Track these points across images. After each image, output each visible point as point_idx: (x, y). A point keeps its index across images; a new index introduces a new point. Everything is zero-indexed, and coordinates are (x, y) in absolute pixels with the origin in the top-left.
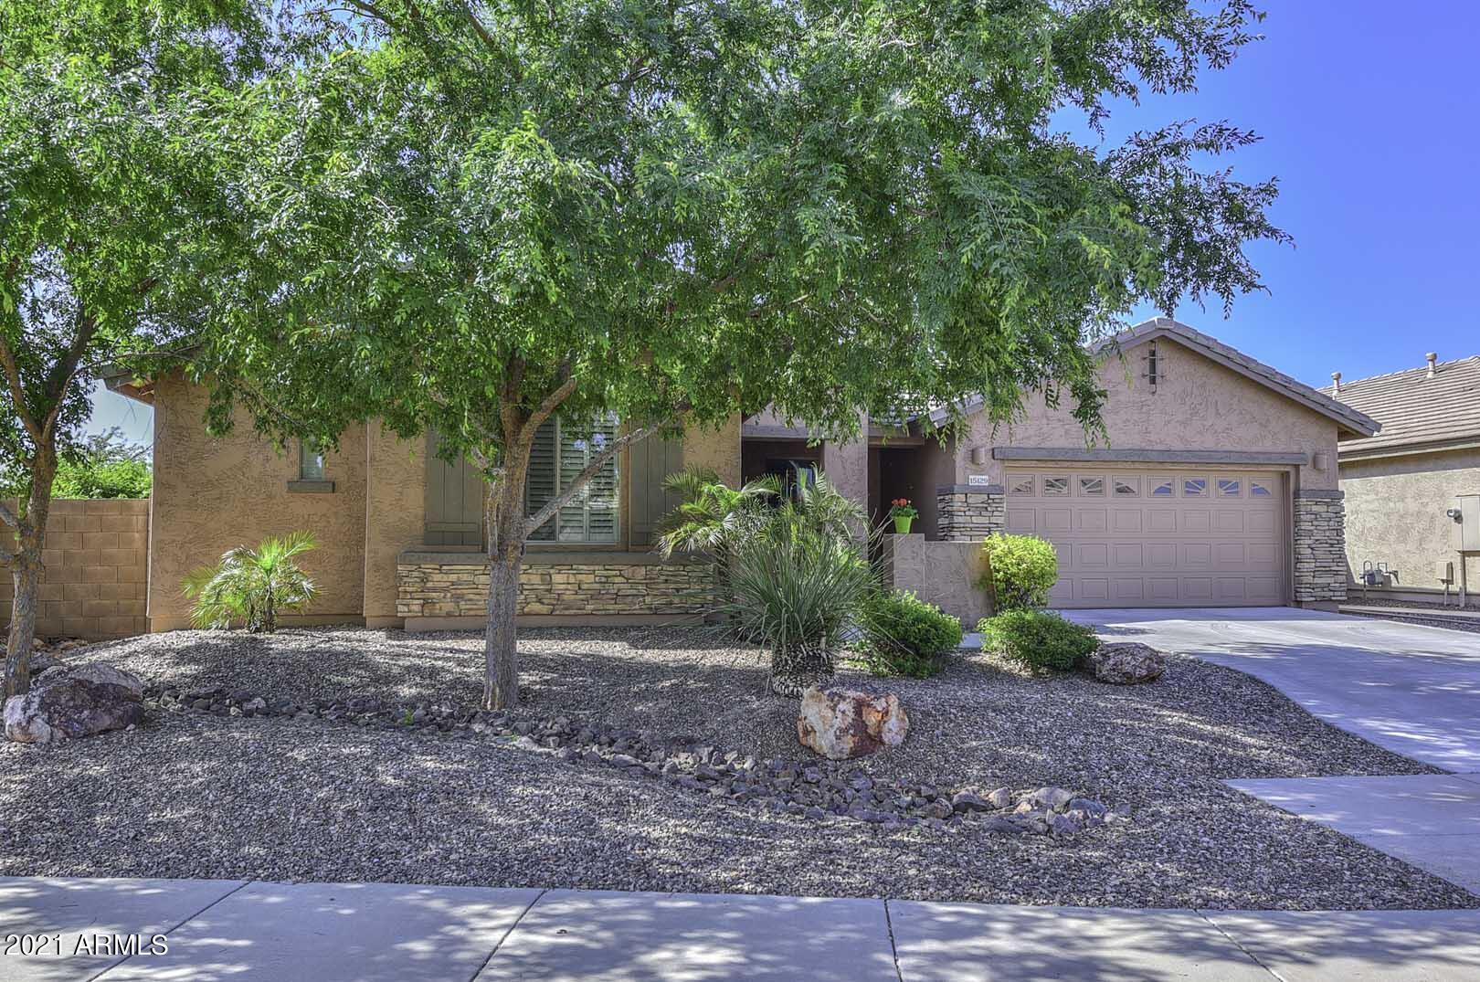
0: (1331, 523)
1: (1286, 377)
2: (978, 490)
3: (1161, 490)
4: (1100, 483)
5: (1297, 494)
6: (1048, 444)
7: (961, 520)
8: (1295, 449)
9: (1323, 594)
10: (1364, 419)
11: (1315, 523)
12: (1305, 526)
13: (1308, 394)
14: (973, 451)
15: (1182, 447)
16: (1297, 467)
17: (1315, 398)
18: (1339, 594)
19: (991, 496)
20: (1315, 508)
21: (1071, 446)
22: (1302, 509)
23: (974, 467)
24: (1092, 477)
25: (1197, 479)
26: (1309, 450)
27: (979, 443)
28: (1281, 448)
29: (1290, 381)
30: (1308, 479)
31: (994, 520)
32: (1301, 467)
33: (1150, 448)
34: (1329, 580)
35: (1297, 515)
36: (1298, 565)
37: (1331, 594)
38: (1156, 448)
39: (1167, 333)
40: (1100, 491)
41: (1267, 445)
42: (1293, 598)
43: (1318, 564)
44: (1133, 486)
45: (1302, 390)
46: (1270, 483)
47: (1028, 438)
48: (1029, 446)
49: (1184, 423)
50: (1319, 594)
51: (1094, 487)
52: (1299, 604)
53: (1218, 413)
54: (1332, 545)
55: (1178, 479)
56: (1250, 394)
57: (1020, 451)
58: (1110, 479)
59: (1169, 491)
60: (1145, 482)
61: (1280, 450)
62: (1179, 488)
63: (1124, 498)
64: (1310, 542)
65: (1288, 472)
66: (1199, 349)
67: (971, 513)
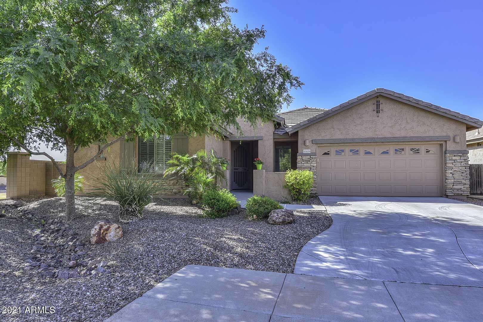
0: (462, 164)
1: (436, 106)
2: (306, 155)
3: (384, 153)
4: (357, 151)
5: (445, 153)
6: (334, 138)
7: (300, 165)
8: (444, 134)
9: (458, 192)
10: (476, 121)
11: (454, 164)
12: (448, 165)
13: (448, 112)
14: (304, 141)
15: (391, 136)
16: (446, 141)
17: (451, 113)
18: (466, 192)
19: (311, 157)
20: (454, 158)
21: (343, 138)
22: (448, 158)
23: (305, 147)
24: (354, 149)
25: (400, 148)
26: (451, 135)
27: (307, 138)
28: (437, 134)
29: (439, 107)
30: (450, 146)
31: (312, 165)
32: (447, 141)
33: (377, 137)
34: (461, 187)
35: (445, 161)
36: (447, 181)
37: (462, 192)
38: (379, 137)
39: (381, 94)
40: (358, 154)
41: (431, 134)
42: (444, 194)
43: (455, 180)
44: (372, 151)
45: (444, 111)
46: (434, 149)
47: (326, 136)
48: (326, 138)
49: (392, 127)
50: (456, 192)
51: (356, 152)
52: (447, 196)
53: (407, 122)
54: (463, 173)
55: (392, 148)
56: (422, 114)
57: (323, 140)
58: (362, 149)
59: (388, 153)
60: (377, 150)
61: (436, 135)
62: (392, 152)
63: (368, 156)
64: (451, 171)
65: (442, 144)
66: (396, 99)
67: (304, 163)
